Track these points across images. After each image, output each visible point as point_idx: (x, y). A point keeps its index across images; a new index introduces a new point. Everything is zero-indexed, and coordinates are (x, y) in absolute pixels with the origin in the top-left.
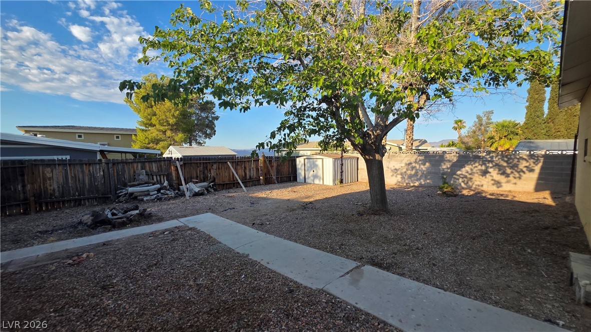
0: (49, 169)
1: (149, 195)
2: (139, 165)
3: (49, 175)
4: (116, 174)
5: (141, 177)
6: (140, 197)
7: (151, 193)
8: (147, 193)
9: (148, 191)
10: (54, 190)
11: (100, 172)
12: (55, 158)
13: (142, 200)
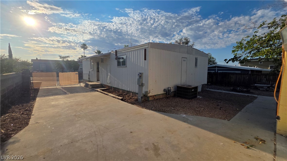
0: (232, 75)
1: (263, 88)
2: (264, 76)
3: (232, 77)
4: (253, 79)
5: (263, 81)
6: (259, 88)
7: (264, 88)
8: (262, 87)
9: (263, 86)
10: (233, 81)
11: (247, 77)
12: (236, 72)
13: (260, 89)
